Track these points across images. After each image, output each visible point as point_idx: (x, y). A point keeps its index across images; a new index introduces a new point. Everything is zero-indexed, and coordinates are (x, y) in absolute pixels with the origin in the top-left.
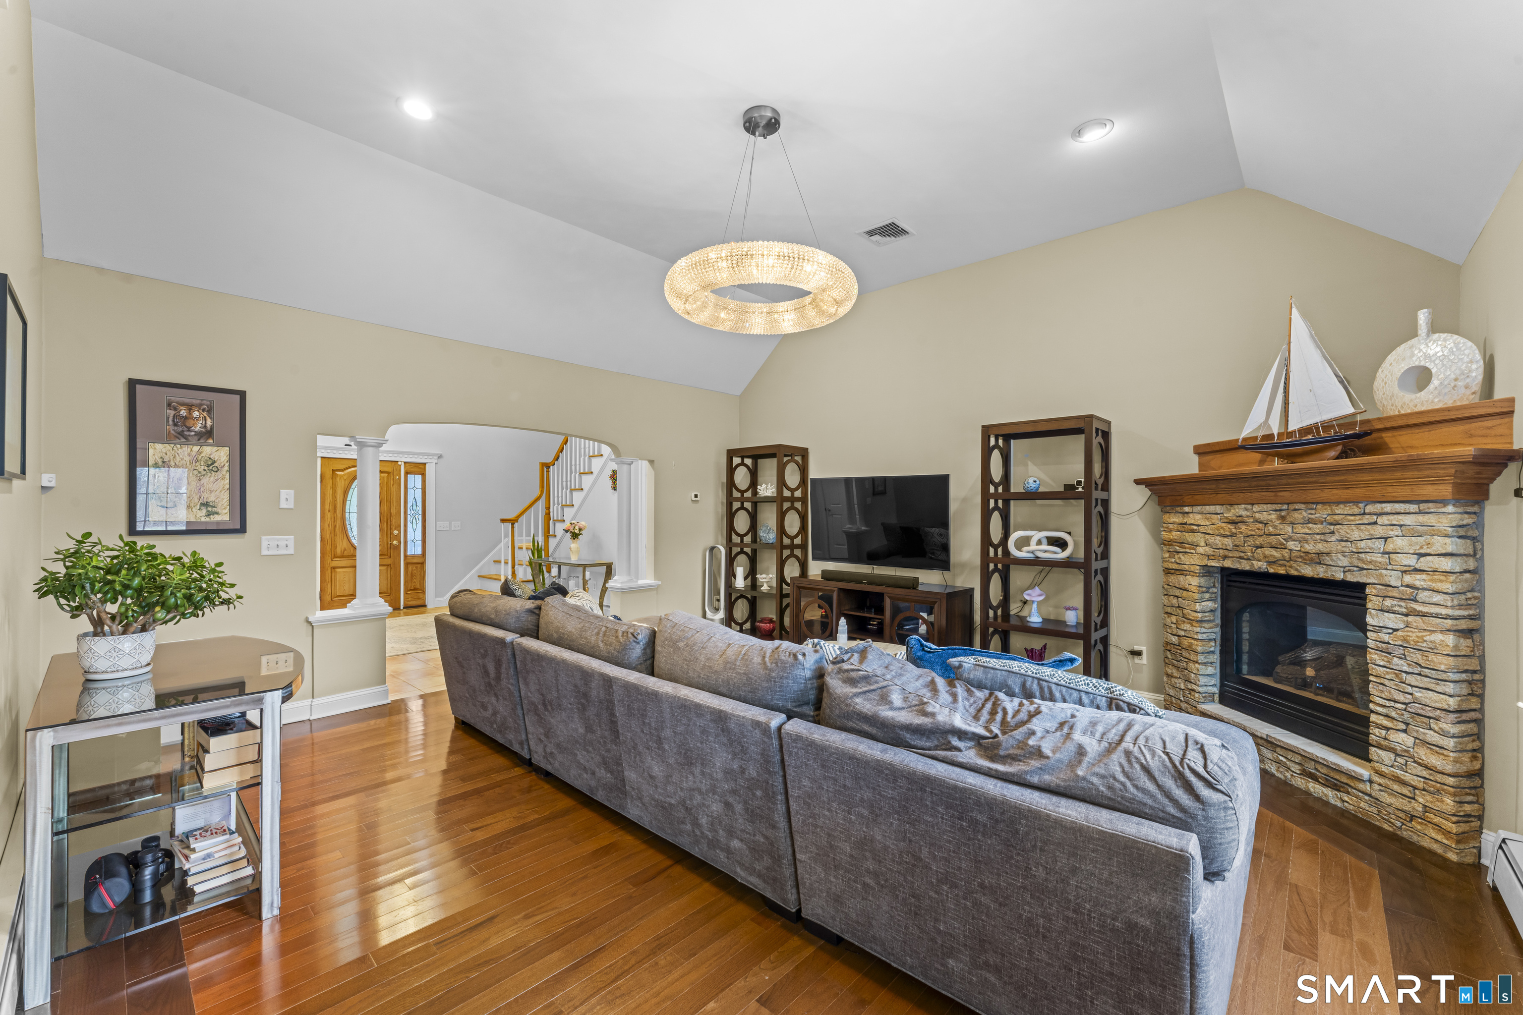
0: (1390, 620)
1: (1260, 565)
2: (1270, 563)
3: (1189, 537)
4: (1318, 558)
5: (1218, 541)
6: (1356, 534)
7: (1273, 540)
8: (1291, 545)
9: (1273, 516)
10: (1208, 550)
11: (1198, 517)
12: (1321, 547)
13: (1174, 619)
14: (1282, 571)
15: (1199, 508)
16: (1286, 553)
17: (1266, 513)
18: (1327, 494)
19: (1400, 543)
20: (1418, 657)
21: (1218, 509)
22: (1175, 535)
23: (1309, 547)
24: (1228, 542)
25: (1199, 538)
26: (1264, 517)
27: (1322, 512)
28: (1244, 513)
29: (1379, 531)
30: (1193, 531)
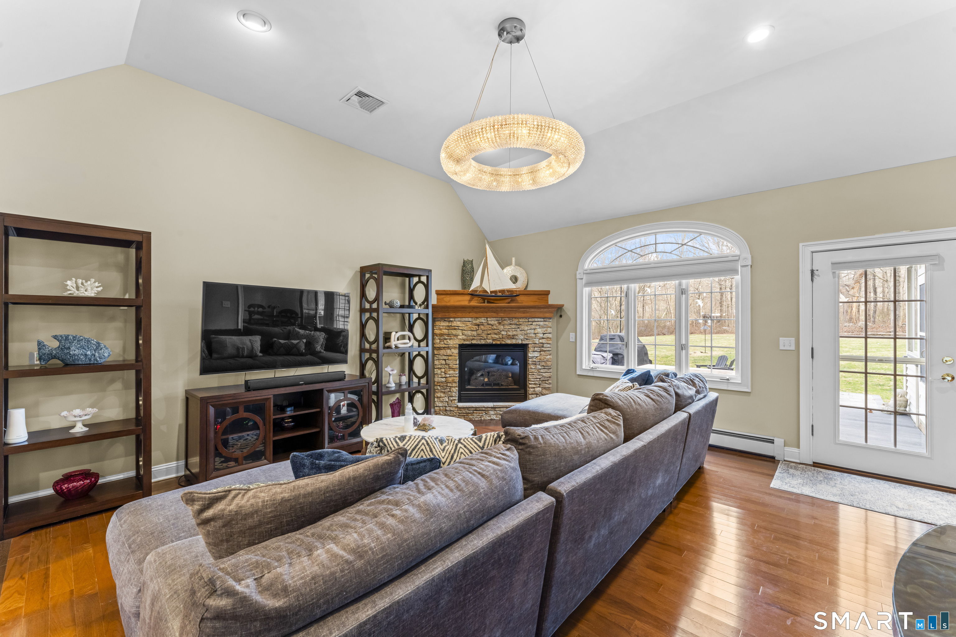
0: (536, 354)
1: (489, 341)
2: (493, 340)
3: (454, 332)
4: (513, 337)
5: (469, 333)
6: (526, 328)
7: (496, 331)
8: (503, 333)
9: (496, 322)
10: (464, 337)
11: (459, 323)
12: (515, 333)
13: (443, 370)
14: (499, 343)
15: (459, 319)
16: (501, 336)
17: (493, 321)
18: (518, 315)
19: (539, 330)
20: (543, 364)
21: (470, 319)
22: (446, 331)
23: (509, 333)
24: (475, 333)
25: (459, 332)
26: (492, 323)
27: (515, 321)
28: (484, 321)
29: (533, 327)
30: (455, 329)
